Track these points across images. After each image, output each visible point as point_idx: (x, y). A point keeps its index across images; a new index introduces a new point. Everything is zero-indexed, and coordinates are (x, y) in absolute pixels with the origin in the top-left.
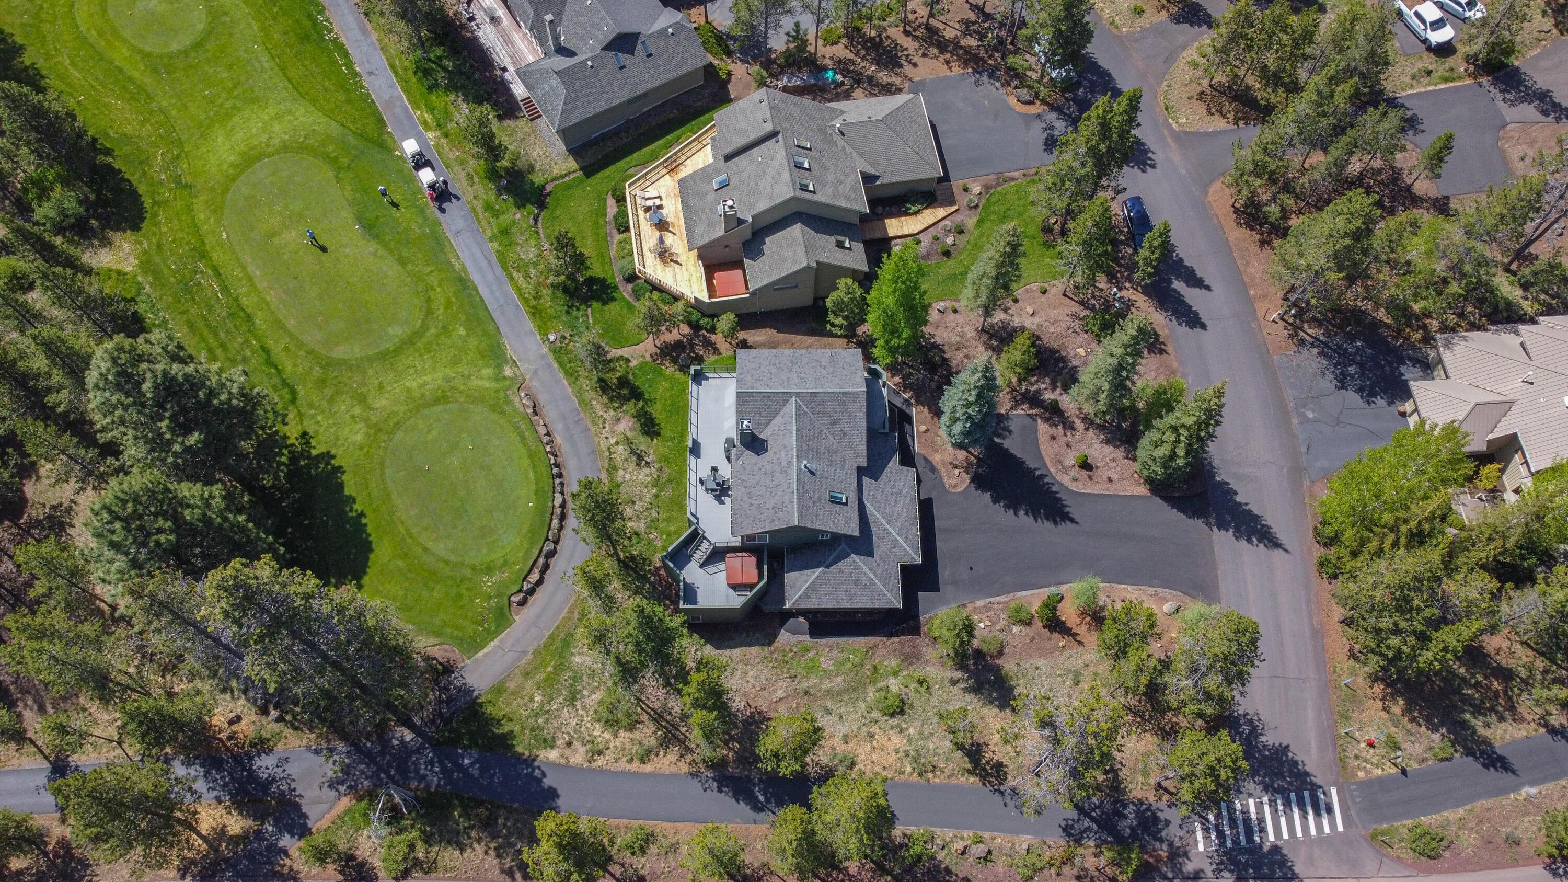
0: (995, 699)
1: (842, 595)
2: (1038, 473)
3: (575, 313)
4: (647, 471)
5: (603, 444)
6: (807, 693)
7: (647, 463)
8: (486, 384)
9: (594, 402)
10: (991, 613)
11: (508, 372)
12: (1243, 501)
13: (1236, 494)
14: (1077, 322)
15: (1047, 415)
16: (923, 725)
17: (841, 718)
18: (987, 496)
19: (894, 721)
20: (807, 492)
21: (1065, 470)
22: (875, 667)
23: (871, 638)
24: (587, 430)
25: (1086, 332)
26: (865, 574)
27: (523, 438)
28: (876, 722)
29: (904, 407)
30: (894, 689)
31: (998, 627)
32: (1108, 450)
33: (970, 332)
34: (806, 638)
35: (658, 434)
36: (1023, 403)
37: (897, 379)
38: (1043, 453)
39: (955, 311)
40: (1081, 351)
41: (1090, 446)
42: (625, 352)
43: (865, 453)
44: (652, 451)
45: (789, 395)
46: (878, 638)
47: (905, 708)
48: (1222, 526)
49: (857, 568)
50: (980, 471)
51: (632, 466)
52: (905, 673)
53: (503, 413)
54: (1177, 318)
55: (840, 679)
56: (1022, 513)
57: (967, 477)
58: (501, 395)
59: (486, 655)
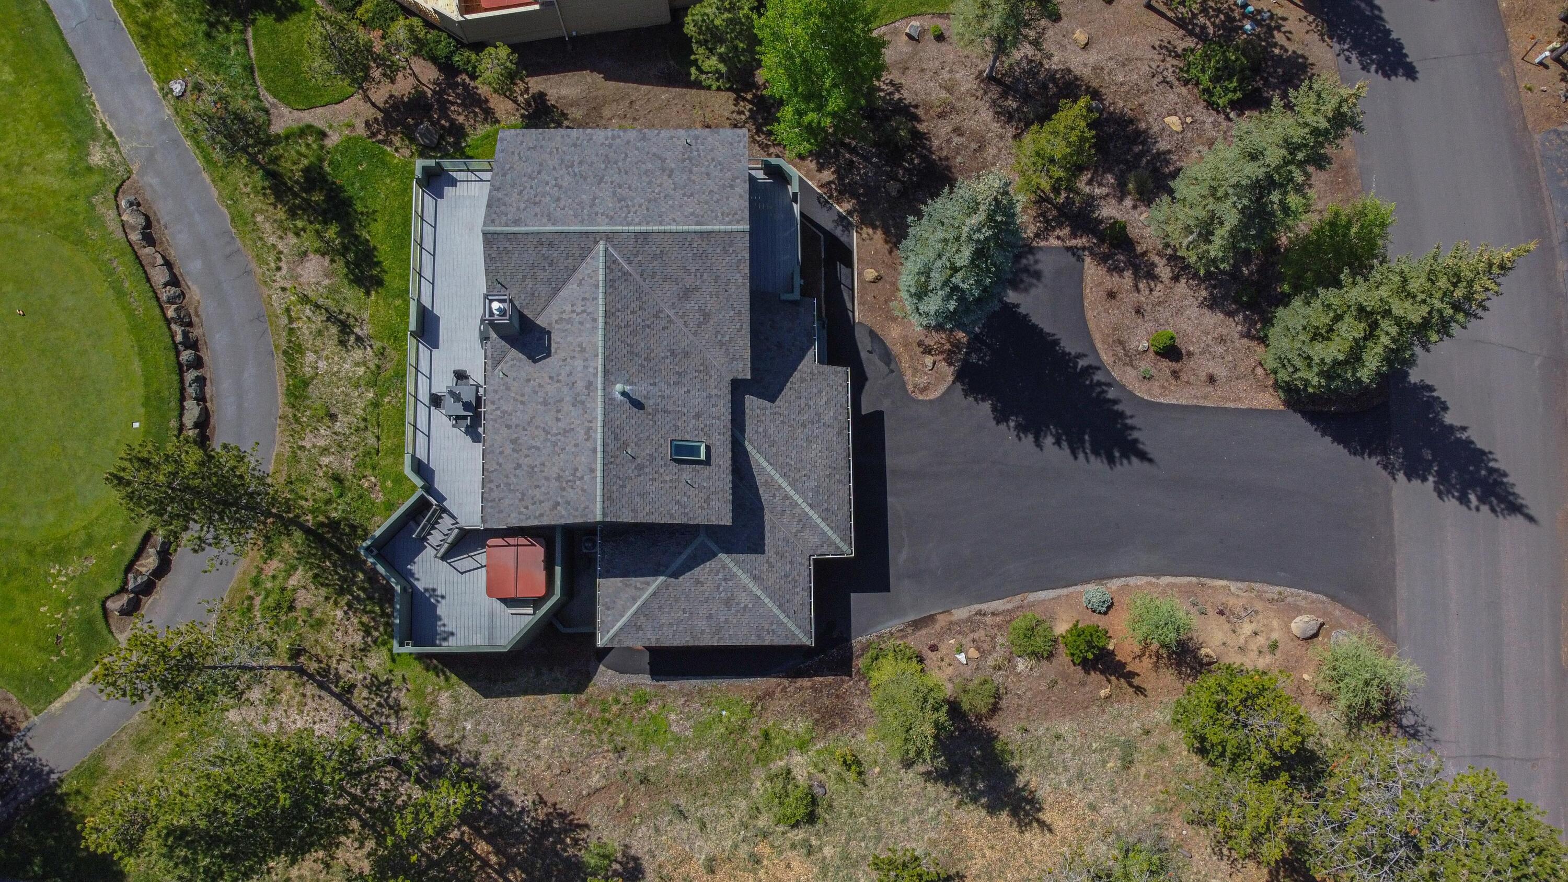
0: (982, 793)
1: (702, 624)
2: (1082, 363)
3: (221, 36)
4: (358, 354)
5: (278, 301)
6: (644, 780)
7: (359, 339)
8: (52, 181)
9: (260, 218)
10: (980, 634)
11: (97, 157)
12: (1457, 423)
13: (1445, 408)
14: (1171, 61)
15: (1104, 249)
16: (849, 840)
17: (703, 826)
18: (986, 407)
19: (799, 835)
20: (626, 444)
21: (1130, 359)
22: (766, 735)
23: (759, 680)
24: (248, 272)
25: (1186, 83)
26: (745, 589)
27: (120, 293)
28: (765, 835)
29: (838, 232)
30: (800, 775)
31: (990, 662)
32: (1213, 319)
33: (967, 81)
34: (645, 680)
35: (379, 283)
36: (1060, 225)
37: (827, 175)
38: (1091, 324)
39: (940, 38)
40: (1174, 122)
41: (1179, 311)
42: (316, 117)
43: (747, 354)
44: (366, 316)
45: (594, 237)
46: (773, 681)
47: (819, 810)
48: (1415, 471)
49: (731, 577)
50: (974, 358)
51: (331, 346)
52: (820, 745)
53: (81, 242)
54: (1361, 54)
55: (703, 754)
56: (1049, 441)
57: (948, 372)
58: (81, 205)
59: (68, 706)
